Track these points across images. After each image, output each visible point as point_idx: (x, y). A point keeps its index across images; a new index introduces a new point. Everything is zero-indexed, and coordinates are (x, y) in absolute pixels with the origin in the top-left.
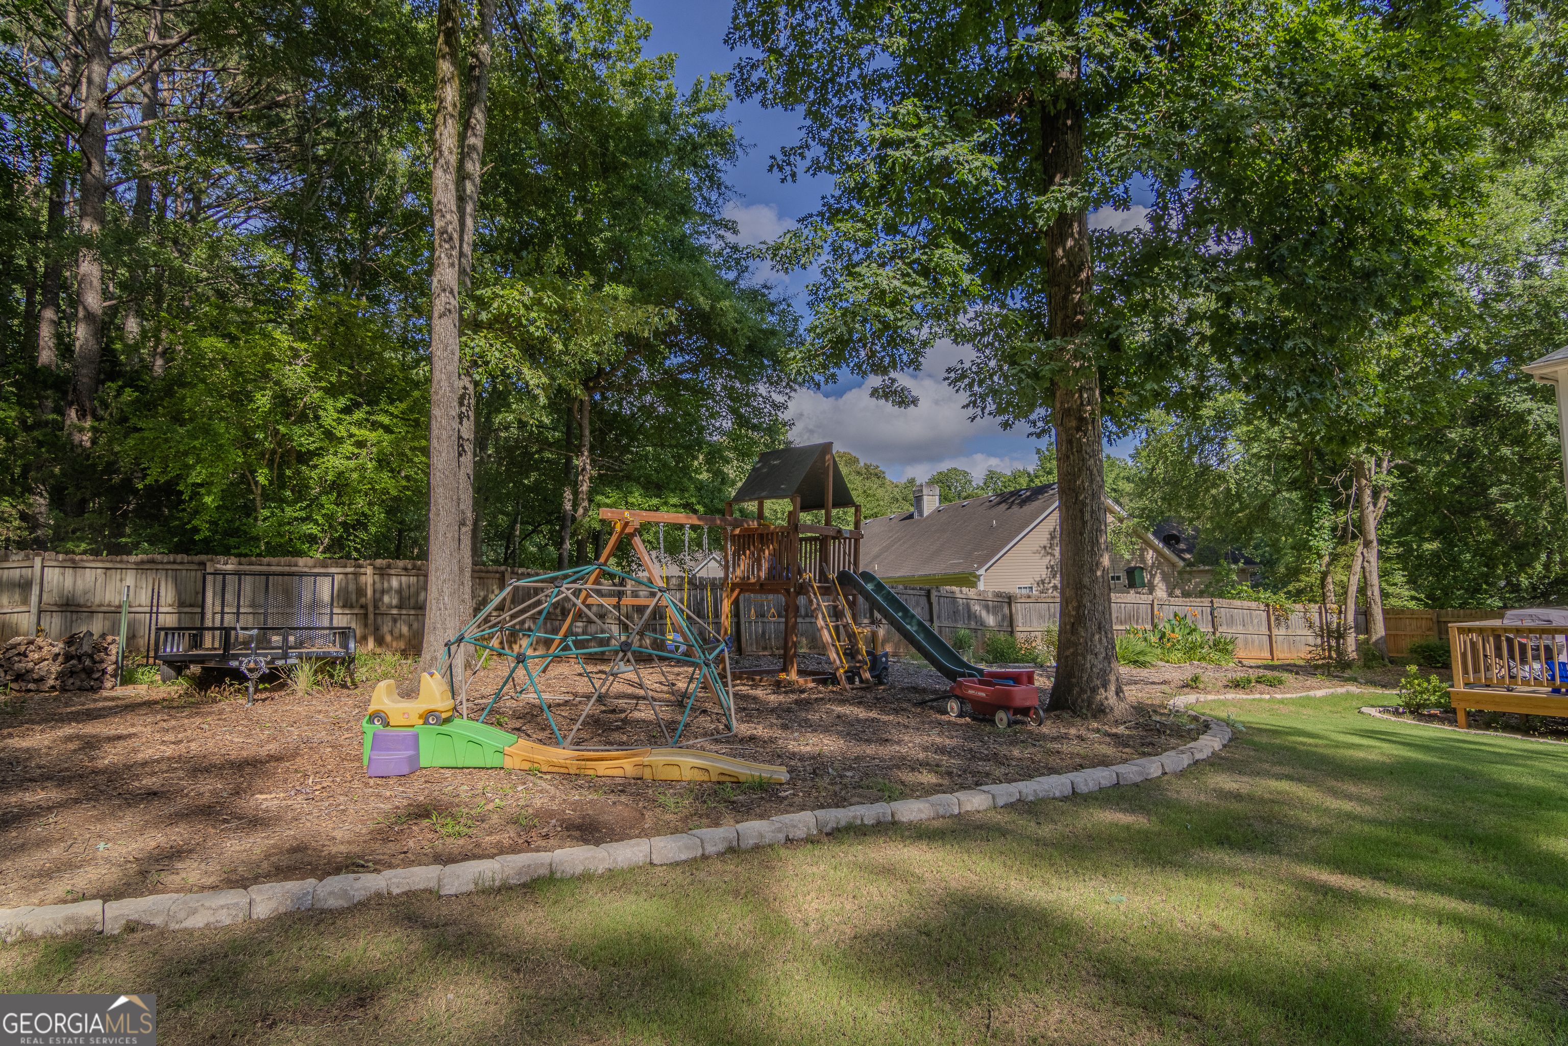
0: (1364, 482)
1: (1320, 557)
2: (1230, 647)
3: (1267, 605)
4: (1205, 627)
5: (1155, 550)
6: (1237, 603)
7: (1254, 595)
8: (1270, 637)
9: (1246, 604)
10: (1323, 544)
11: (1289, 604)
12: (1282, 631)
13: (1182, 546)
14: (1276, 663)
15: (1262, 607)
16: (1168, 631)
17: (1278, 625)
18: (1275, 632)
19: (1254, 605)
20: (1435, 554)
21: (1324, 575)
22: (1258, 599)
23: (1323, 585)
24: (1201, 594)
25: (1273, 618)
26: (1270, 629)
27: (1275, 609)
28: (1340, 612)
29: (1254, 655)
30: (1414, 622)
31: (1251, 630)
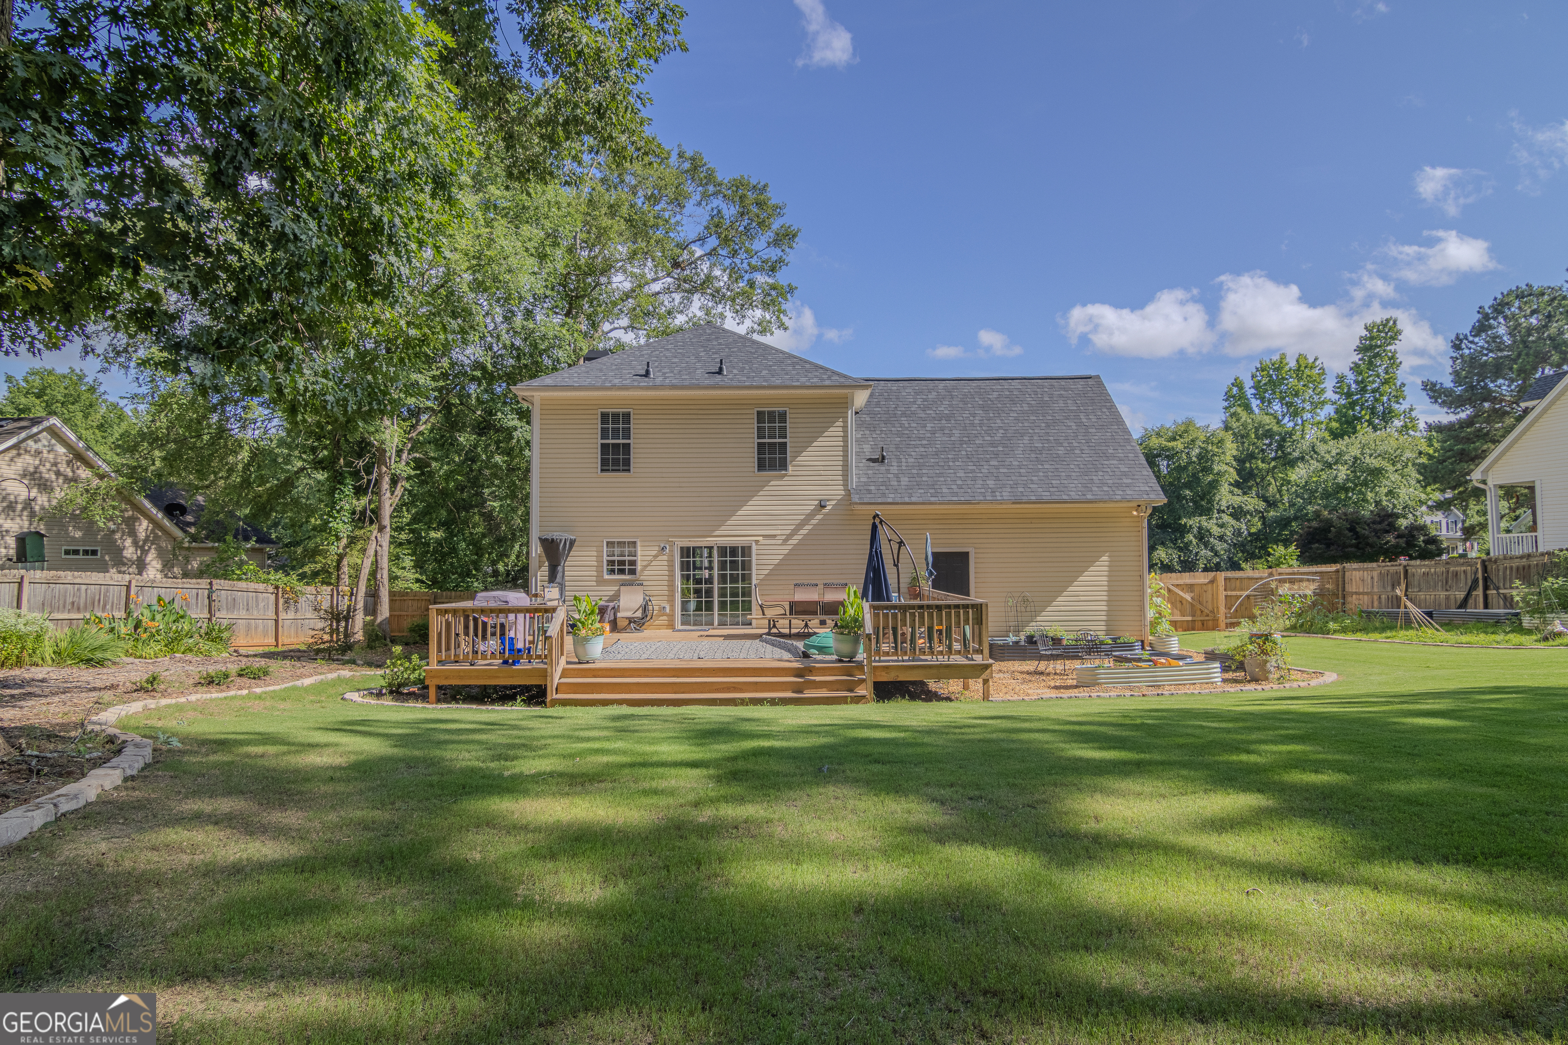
0: (384, 469)
1: (338, 539)
2: (225, 635)
3: (277, 588)
4: (198, 613)
5: (151, 520)
6: (243, 585)
7: (264, 576)
8: (277, 621)
9: (252, 586)
10: (342, 526)
11: (300, 587)
12: (291, 615)
13: (189, 518)
14: (280, 649)
15: (271, 589)
16: (145, 620)
17: (286, 609)
18: (282, 615)
19: (261, 587)
20: (439, 542)
21: (341, 557)
22: (266, 581)
23: (338, 567)
24: (200, 574)
25: (281, 601)
26: (277, 613)
27: (284, 592)
28: (352, 594)
29: (256, 641)
30: (415, 604)
31: (255, 614)
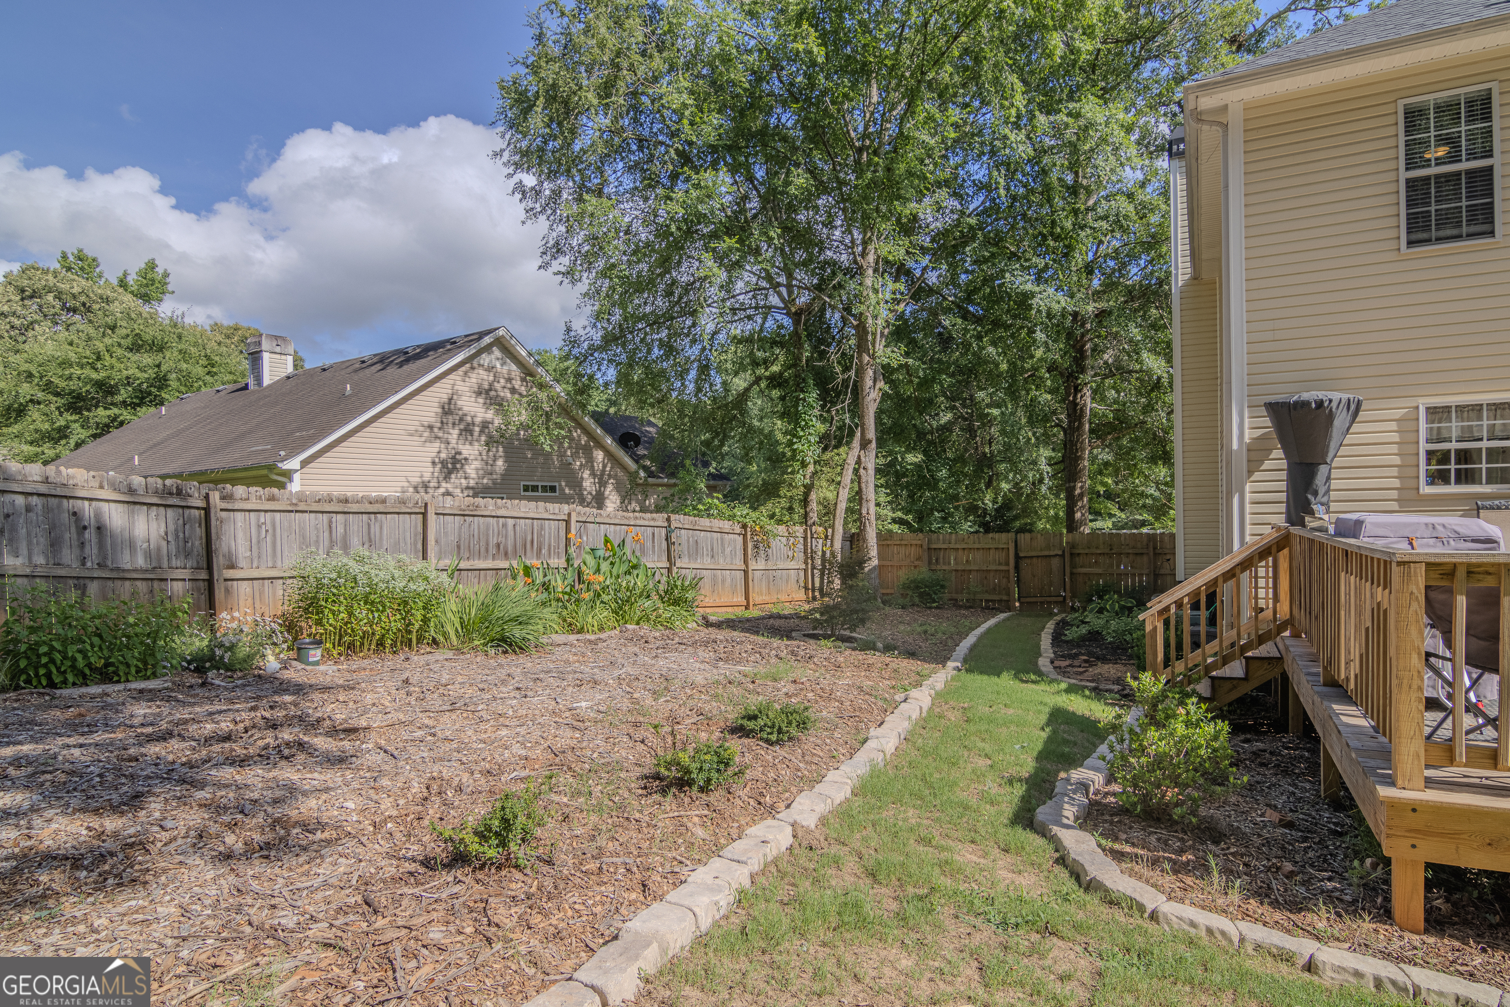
0: (866, 358)
1: (804, 465)
2: (690, 595)
3: (744, 526)
4: (655, 561)
5: (608, 453)
6: (705, 522)
7: (728, 513)
8: (746, 572)
9: (717, 524)
10: (809, 449)
11: (771, 526)
12: (761, 564)
13: (641, 451)
14: (754, 613)
15: (738, 529)
16: (588, 573)
17: (756, 556)
18: (753, 565)
19: (726, 525)
21: (808, 488)
22: (732, 518)
23: (805, 502)
24: (658, 509)
25: (750, 545)
26: (746, 562)
27: (754, 532)
28: (826, 537)
29: (724, 600)
30: (902, 550)
31: (722, 563)
